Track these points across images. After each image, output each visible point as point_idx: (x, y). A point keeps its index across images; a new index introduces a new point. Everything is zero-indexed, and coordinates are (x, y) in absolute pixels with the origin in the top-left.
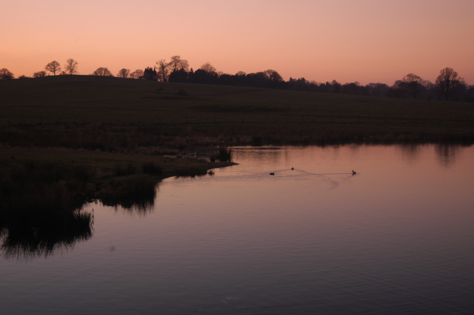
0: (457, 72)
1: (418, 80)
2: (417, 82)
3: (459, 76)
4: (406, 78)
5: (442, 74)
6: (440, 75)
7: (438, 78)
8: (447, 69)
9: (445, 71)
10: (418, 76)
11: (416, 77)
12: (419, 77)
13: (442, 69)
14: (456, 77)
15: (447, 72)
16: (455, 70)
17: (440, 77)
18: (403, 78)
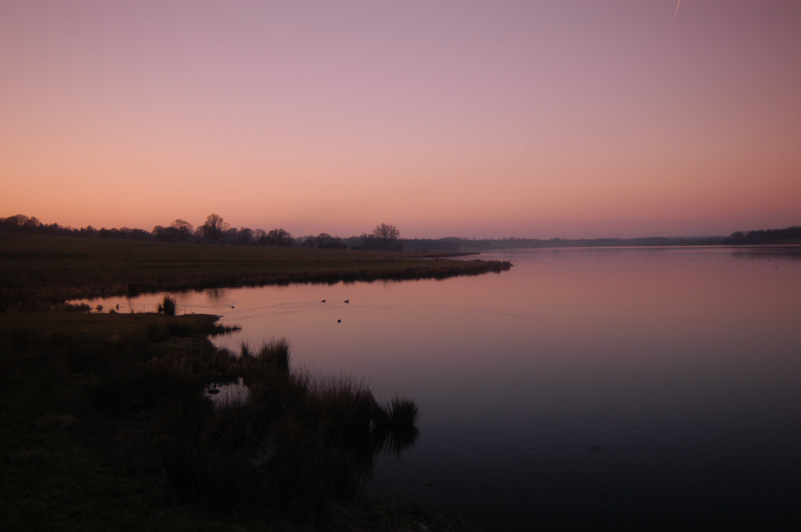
0: (223, 218)
1: (187, 225)
2: (185, 227)
3: (224, 221)
4: (175, 223)
5: (209, 219)
6: (207, 220)
7: (205, 224)
8: (213, 215)
9: (212, 217)
10: (186, 221)
11: (184, 222)
12: (187, 223)
13: (209, 215)
14: (222, 223)
15: (213, 218)
16: (221, 216)
17: (207, 222)
18: (172, 224)
